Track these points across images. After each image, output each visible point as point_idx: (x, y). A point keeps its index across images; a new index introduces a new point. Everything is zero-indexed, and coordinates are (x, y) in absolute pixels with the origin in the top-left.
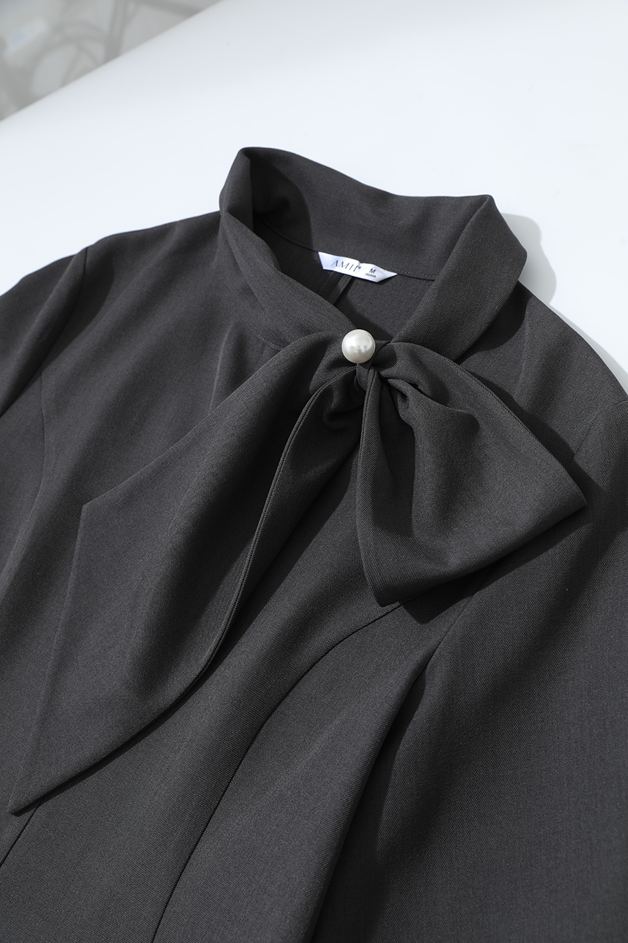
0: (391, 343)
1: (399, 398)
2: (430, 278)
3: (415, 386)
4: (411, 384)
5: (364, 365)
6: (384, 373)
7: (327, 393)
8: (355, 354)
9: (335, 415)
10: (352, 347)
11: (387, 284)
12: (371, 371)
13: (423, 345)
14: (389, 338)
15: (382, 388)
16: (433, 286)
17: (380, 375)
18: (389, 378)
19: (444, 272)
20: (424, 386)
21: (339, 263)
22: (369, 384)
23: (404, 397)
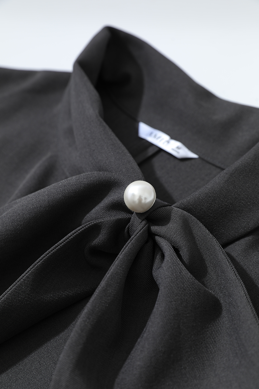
0: (172, 206)
1: (158, 257)
2: (222, 166)
3: (177, 250)
4: (174, 247)
5: (139, 215)
6: (155, 228)
7: (95, 229)
8: (134, 202)
9: (96, 251)
10: (133, 195)
11: (187, 162)
12: (144, 222)
13: (200, 219)
14: (172, 202)
15: (147, 242)
16: (223, 173)
17: (149, 229)
18: (157, 235)
19: (238, 163)
20: (185, 253)
21: (153, 135)
22: (135, 233)
23: (163, 256)
